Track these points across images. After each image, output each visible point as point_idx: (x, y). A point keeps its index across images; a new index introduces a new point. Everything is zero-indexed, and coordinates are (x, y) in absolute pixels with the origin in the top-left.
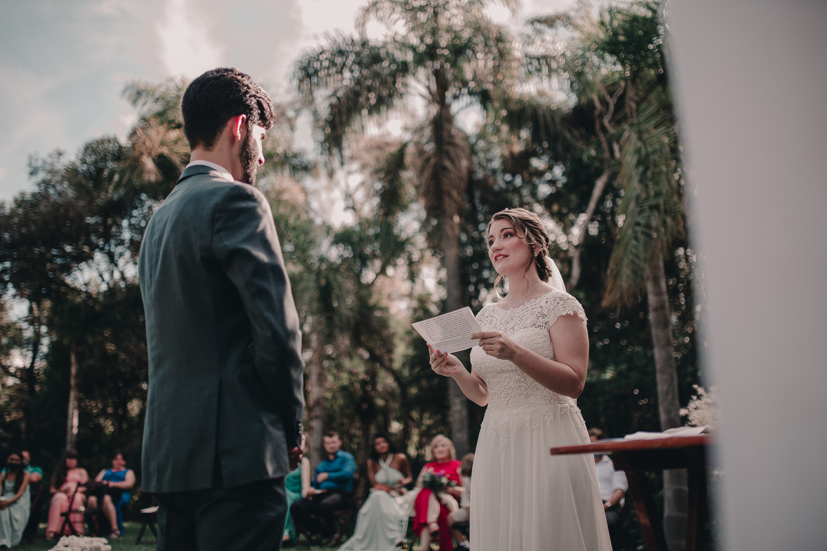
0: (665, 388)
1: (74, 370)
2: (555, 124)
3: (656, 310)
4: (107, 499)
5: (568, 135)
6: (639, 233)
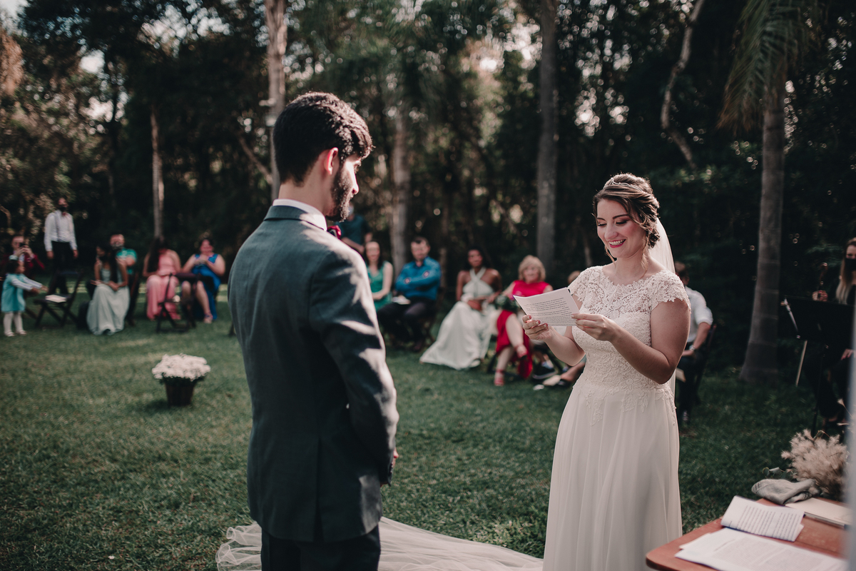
0: (768, 214)
1: (155, 133)
4: (200, 286)
6: (767, 45)
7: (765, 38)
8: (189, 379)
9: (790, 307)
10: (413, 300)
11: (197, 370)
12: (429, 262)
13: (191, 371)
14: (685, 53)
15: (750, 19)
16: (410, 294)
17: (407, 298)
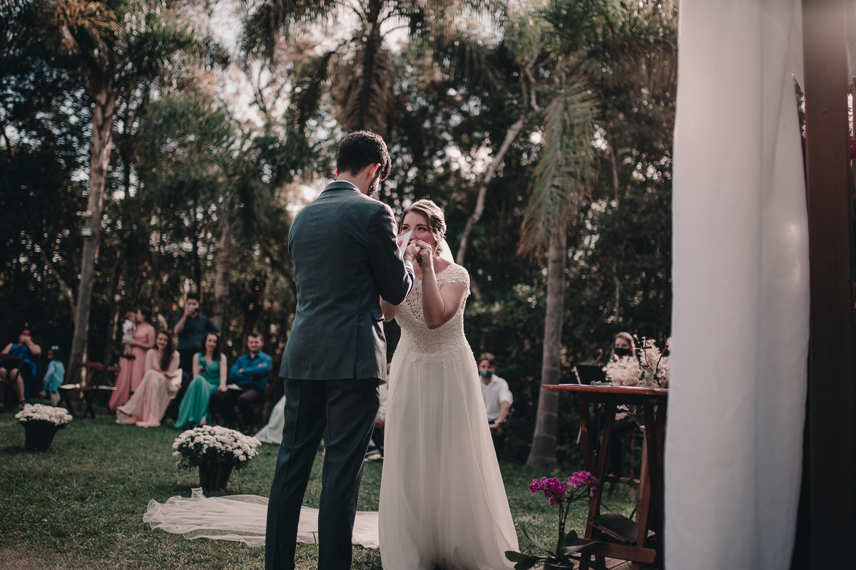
2: (479, 62)
3: (554, 262)
5: (491, 75)
6: (555, 195)
7: (553, 190)
8: (54, 423)
9: (579, 373)
10: (245, 388)
11: (61, 417)
12: (262, 355)
13: (56, 417)
14: (480, 208)
15: (541, 175)
16: (242, 383)
17: (239, 386)
